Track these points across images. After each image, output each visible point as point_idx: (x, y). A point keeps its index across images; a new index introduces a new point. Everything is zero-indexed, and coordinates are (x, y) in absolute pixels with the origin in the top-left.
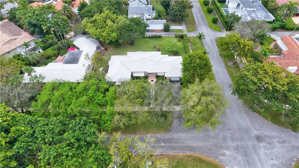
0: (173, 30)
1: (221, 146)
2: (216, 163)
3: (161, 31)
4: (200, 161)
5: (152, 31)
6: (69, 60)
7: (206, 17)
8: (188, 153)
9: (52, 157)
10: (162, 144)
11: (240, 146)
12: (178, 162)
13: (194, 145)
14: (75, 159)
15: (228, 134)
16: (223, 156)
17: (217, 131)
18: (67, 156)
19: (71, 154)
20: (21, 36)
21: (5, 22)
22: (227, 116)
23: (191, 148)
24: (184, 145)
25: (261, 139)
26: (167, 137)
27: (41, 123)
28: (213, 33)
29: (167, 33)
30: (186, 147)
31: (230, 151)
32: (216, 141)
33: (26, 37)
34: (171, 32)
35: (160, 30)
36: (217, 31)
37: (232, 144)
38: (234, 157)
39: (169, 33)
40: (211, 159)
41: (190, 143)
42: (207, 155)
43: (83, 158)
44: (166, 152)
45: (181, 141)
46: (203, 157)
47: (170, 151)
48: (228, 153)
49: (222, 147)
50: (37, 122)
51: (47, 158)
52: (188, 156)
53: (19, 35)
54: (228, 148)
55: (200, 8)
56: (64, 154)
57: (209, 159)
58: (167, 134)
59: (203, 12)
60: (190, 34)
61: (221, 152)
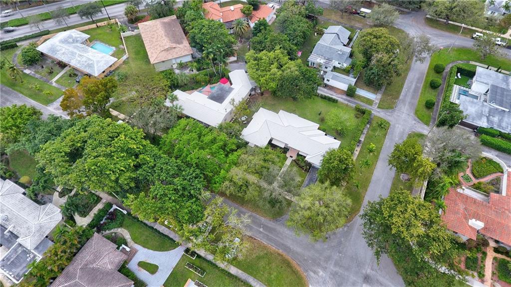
0: (360, 97)
1: (320, 263)
2: (303, 276)
3: (342, 92)
4: (289, 265)
5: (331, 88)
6: (215, 95)
7: (422, 93)
8: (280, 251)
9: (159, 194)
10: (261, 230)
11: (339, 274)
12: (266, 254)
13: (291, 247)
14: (174, 204)
15: (336, 256)
16: (314, 273)
17: (326, 247)
18: (170, 199)
19: (173, 198)
20: (181, 46)
21: (172, 20)
22: (350, 237)
23: (287, 249)
24: (282, 241)
25: (369, 281)
26: (270, 225)
27: (163, 160)
28: (414, 122)
29: (349, 98)
30: (282, 244)
31: (324, 273)
32: (317, 255)
33: (186, 48)
34: (355, 99)
35: (343, 90)
36: (422, 121)
37: (332, 267)
38: (325, 280)
39: (351, 100)
40: (300, 270)
41: (289, 243)
42: (299, 263)
43: (181, 206)
44: (261, 239)
45: (281, 237)
46: (294, 263)
47: (265, 240)
48: (321, 273)
49: (319, 265)
50: (160, 157)
51: (156, 193)
52: (279, 254)
53: (180, 43)
54: (324, 269)
55: (424, 74)
56: (169, 196)
57: (298, 268)
58: (271, 222)
59: (423, 82)
60: (379, 112)
61: (314, 268)
